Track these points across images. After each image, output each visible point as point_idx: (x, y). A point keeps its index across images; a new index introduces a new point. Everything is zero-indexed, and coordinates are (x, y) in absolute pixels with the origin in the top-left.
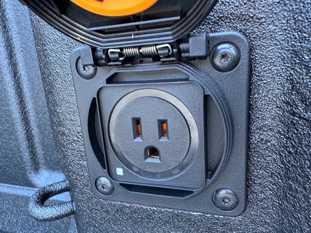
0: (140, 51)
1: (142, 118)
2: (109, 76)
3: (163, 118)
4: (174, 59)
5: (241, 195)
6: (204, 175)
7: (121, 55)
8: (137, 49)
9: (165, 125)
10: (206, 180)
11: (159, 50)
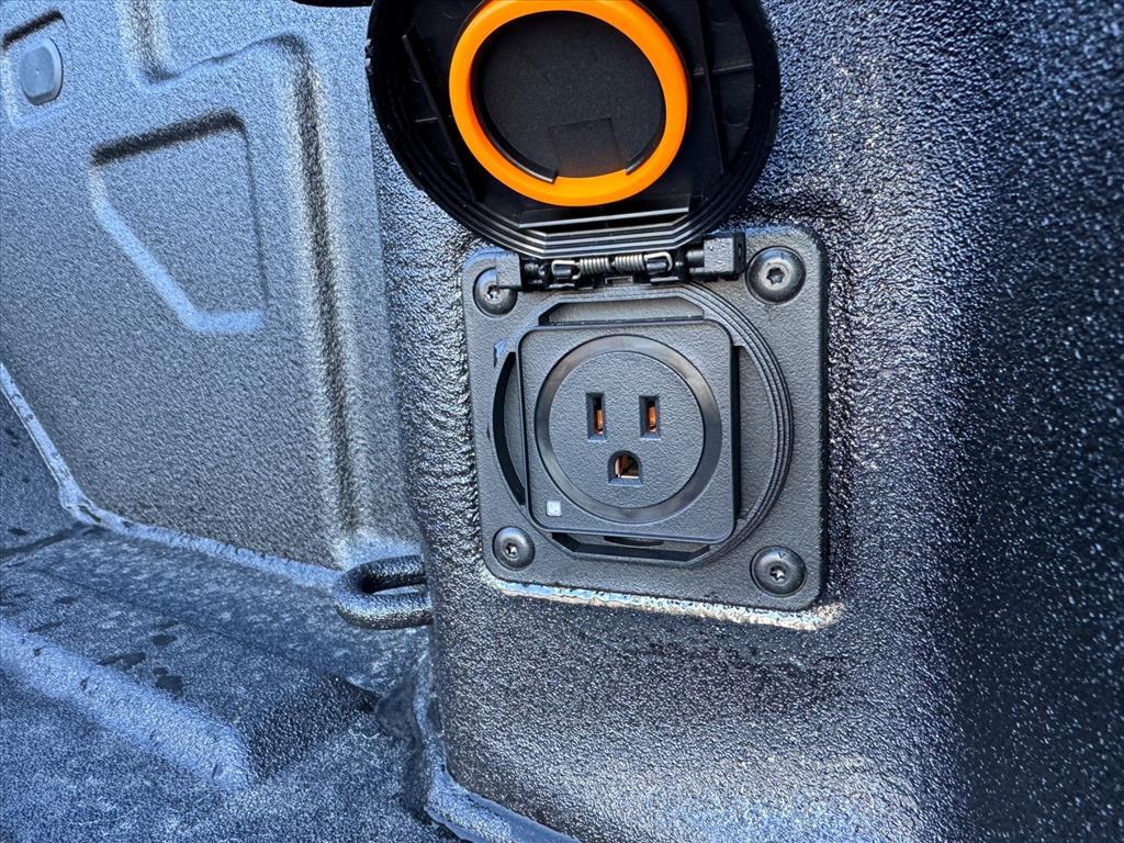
0: (613, 263)
1: (606, 393)
2: (545, 310)
3: (649, 394)
4: (676, 278)
5: (810, 559)
6: (731, 510)
7: (575, 270)
8: (606, 260)
9: (652, 409)
10: (735, 524)
11: (649, 262)
